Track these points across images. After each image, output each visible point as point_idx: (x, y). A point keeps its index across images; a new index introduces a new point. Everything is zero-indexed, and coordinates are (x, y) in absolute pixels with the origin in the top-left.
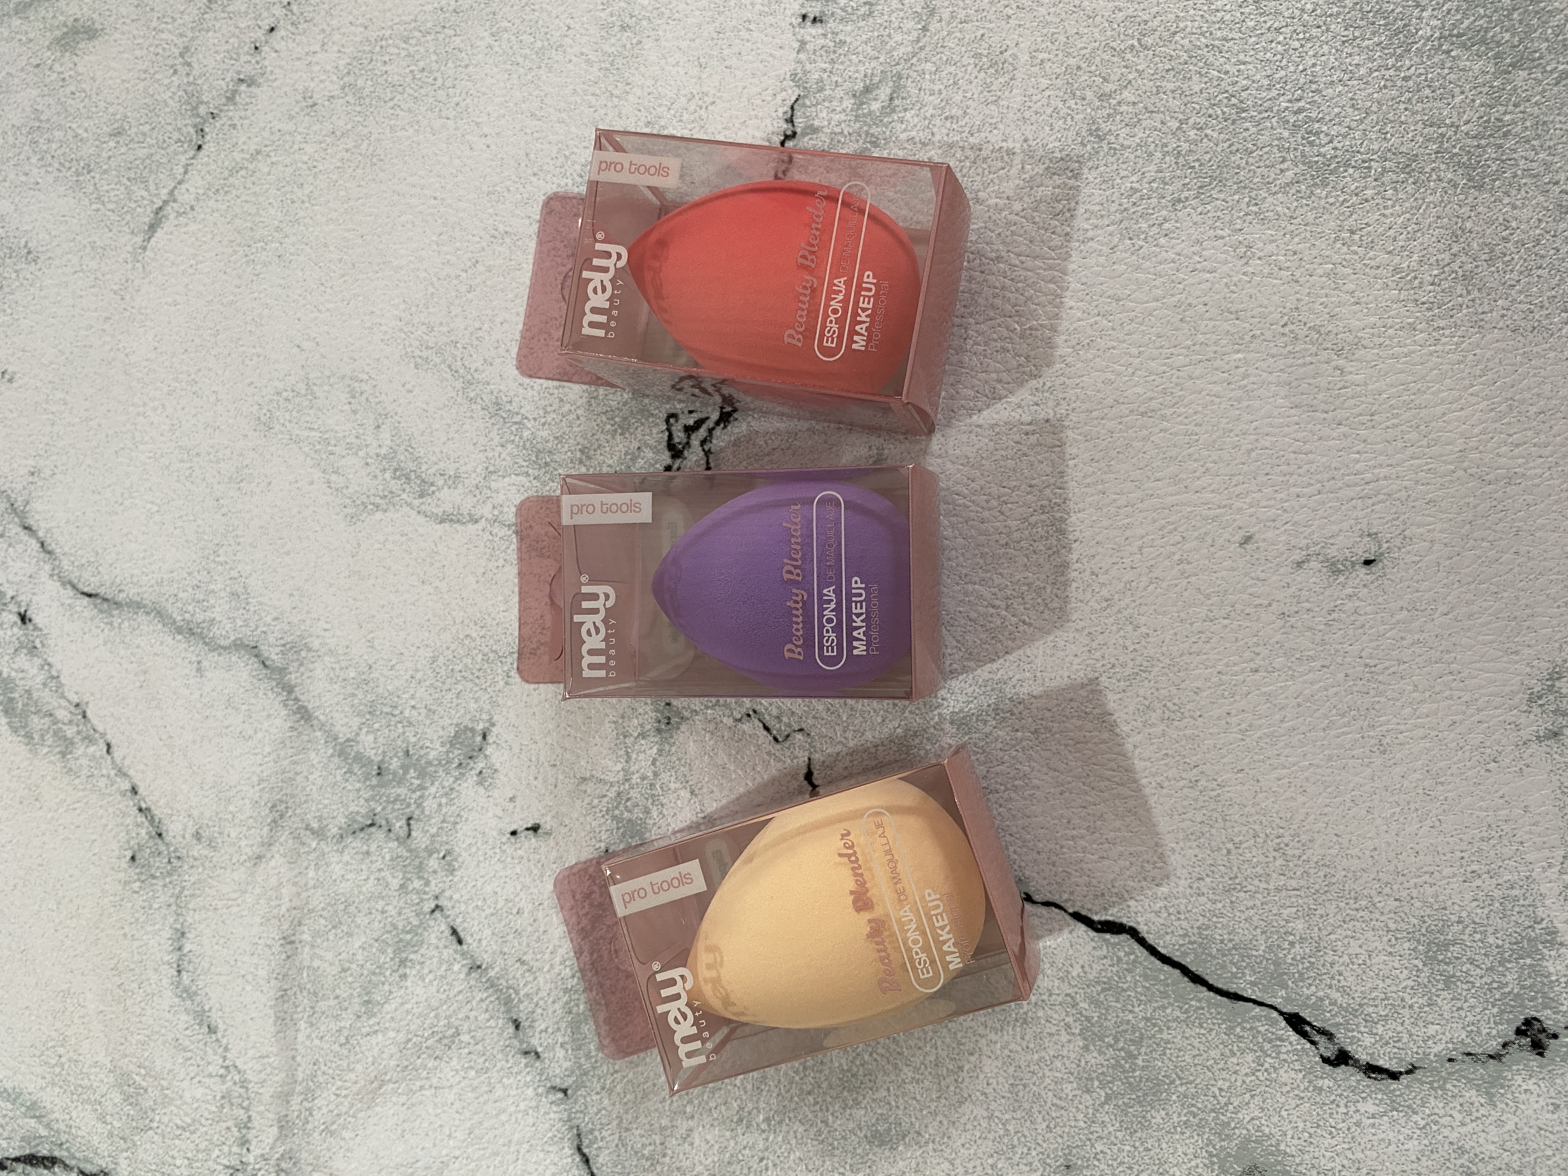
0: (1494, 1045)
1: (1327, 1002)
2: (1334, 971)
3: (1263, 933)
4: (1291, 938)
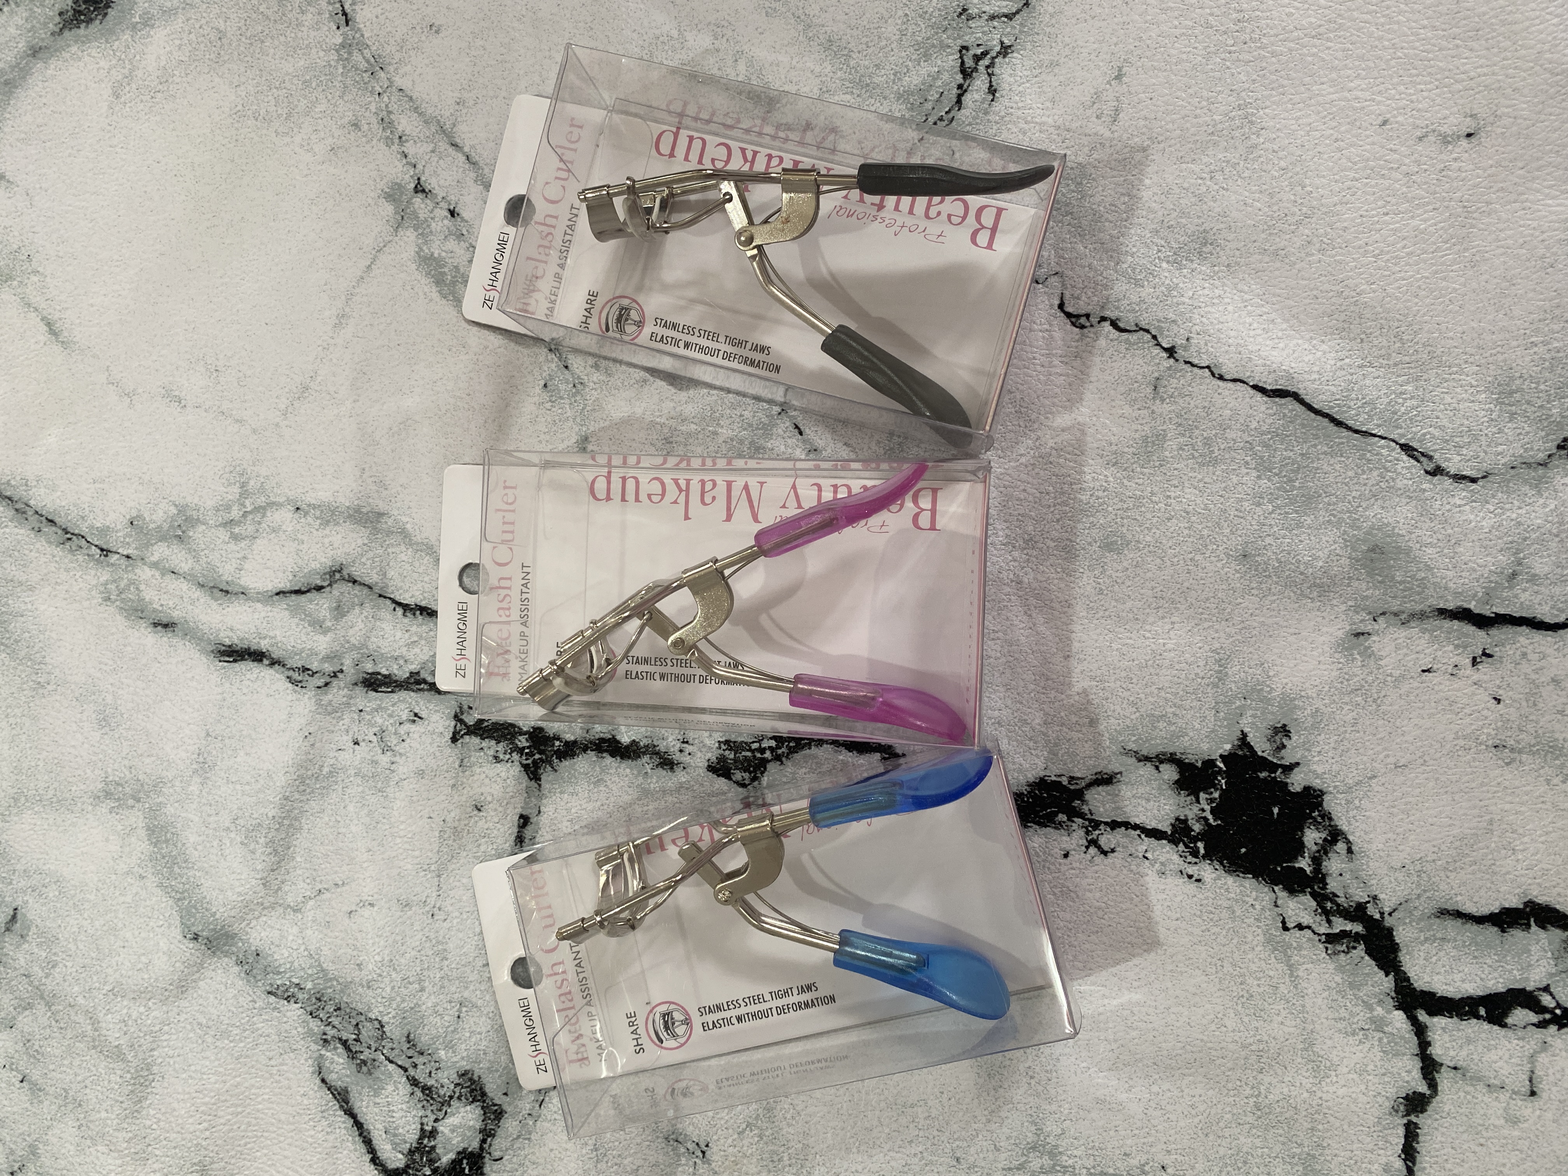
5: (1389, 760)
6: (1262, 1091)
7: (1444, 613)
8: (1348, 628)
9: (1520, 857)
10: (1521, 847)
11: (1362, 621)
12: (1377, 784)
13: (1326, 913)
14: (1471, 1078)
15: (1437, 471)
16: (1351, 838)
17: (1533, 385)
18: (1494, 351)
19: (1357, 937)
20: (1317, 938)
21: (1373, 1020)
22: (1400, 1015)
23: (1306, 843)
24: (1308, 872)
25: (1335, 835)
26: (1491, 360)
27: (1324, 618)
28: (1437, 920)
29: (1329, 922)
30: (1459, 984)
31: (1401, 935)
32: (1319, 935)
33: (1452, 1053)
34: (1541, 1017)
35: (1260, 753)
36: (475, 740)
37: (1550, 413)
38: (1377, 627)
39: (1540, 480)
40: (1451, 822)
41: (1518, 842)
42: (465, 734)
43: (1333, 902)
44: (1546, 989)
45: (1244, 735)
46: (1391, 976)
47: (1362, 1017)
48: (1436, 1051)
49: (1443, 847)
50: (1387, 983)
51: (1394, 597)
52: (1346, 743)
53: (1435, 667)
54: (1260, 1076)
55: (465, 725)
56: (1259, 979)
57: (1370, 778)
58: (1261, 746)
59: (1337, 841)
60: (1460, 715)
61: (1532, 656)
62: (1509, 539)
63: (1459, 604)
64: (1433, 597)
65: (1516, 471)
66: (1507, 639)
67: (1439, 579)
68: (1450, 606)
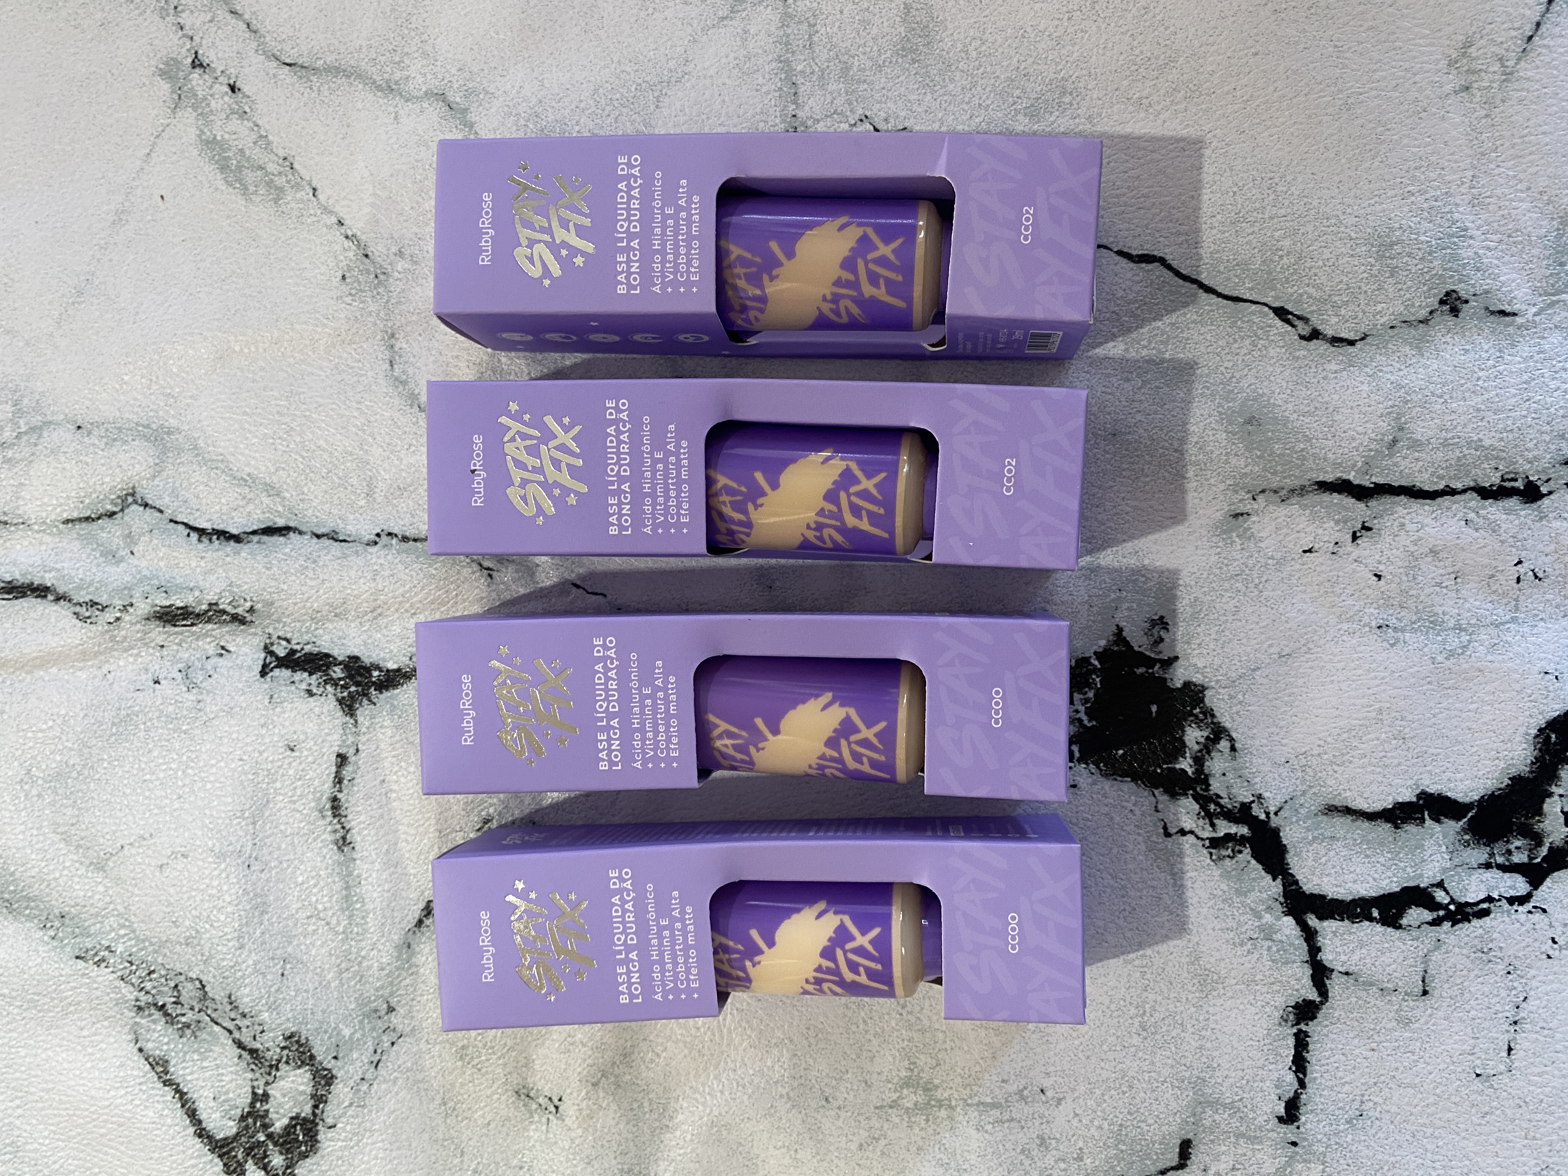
0: (1423, 313)
1: (1305, 296)
3: (1259, 251)
4: (1280, 253)
5: (1272, 650)
6: (1148, 1010)
7: (1324, 486)
8: (1227, 509)
9: (1410, 744)
10: (1412, 735)
11: (1241, 501)
12: (1261, 676)
13: (1210, 817)
14: (1364, 983)
15: (1315, 335)
16: (1234, 735)
17: (1414, 236)
18: (1372, 202)
19: (1241, 841)
20: (1200, 843)
21: (1261, 929)
22: (1289, 921)
23: (1188, 743)
24: (1190, 773)
25: (1218, 733)
26: (1369, 210)
27: (1201, 500)
28: (1325, 817)
29: (1213, 825)
30: (1350, 885)
31: (1288, 836)
32: (1202, 839)
33: (1343, 958)
34: (1435, 915)
35: (1136, 648)
36: (286, 673)
37: (1431, 265)
38: (1256, 506)
39: (1422, 339)
40: (1337, 713)
41: (1407, 730)
42: (276, 667)
43: (1218, 804)
44: (1440, 885)
45: (1120, 630)
46: (1279, 880)
47: (1250, 925)
48: (1327, 957)
49: (1329, 739)
50: (1276, 887)
51: (1275, 473)
52: (1227, 633)
53: (1317, 546)
54: (1146, 994)
55: (278, 658)
56: (1140, 890)
57: (1254, 670)
58: (1138, 640)
59: (1220, 739)
60: (1343, 598)
61: (1410, 527)
62: (1390, 403)
63: (1338, 475)
64: (1312, 469)
65: (1396, 331)
66: (1386, 510)
67: (1318, 450)
68: (1330, 478)
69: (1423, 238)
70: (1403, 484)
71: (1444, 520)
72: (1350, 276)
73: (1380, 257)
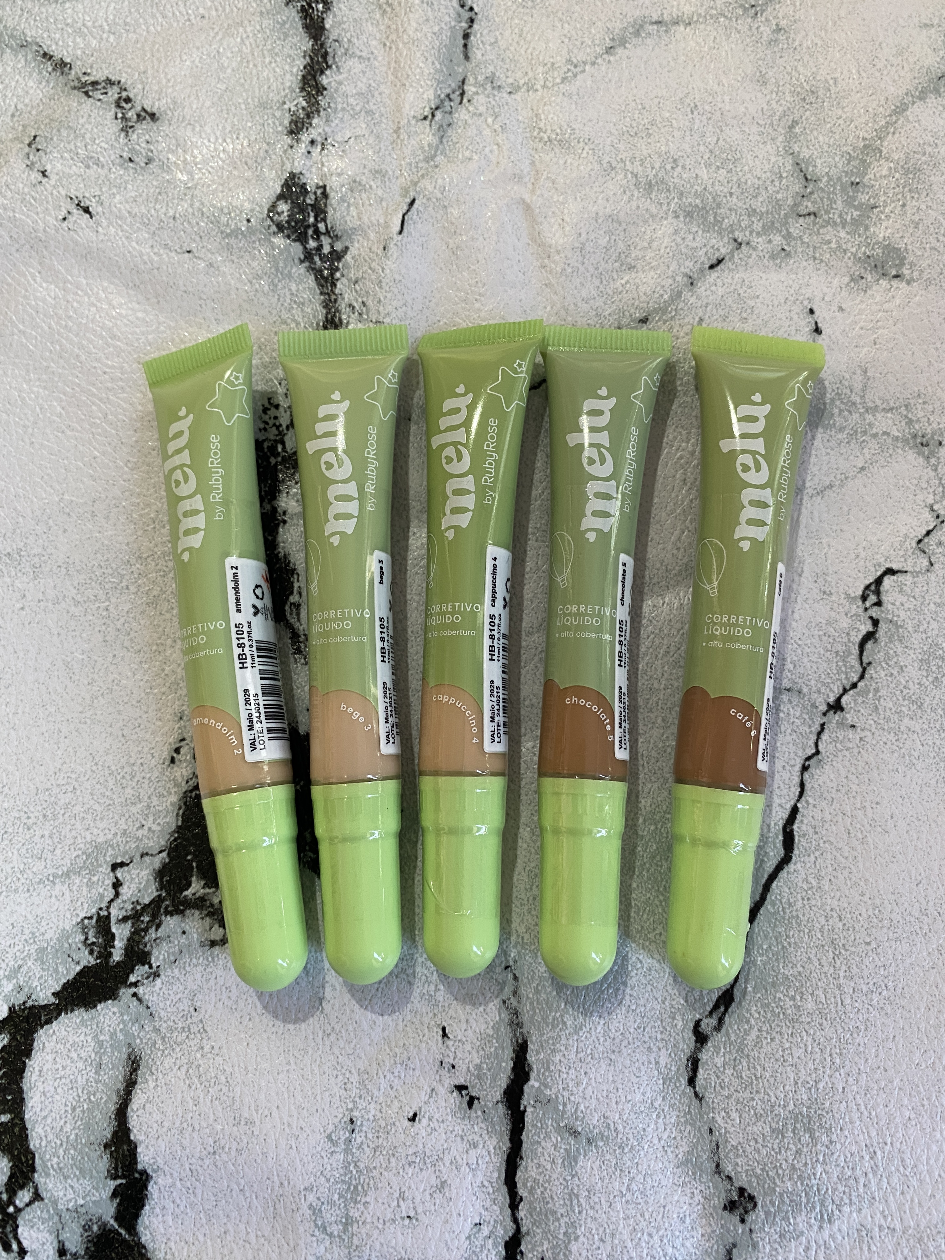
0: (729, 1169)
1: (746, 1027)
2: (774, 1034)
3: (799, 973)
4: (798, 998)
7: (521, 1051)
13: (134, 917)
15: (701, 1038)
17: (821, 1158)
18: (863, 1107)
19: (105, 955)
20: (104, 905)
24: (186, 893)
26: (852, 1104)
28: (125, 1056)
29: (125, 919)
31: (107, 1010)
32: (108, 907)
37: (786, 1179)
38: (499, 969)
39: (697, 1167)
43: (150, 924)
44: (37, 1197)
46: (53, 1000)
49: (219, 1060)
51: (537, 991)
53: (450, 1043)
56: (51, 837)
60: (389, 1076)
61: (473, 1153)
62: (620, 1128)
63: (534, 1067)
64: (542, 1035)
65: (706, 1135)
66: (493, 1126)
67: (564, 1042)
68: (531, 1057)
69: (819, 1169)
70: (524, 1146)
71: (482, 1196)
72: (772, 1080)
73: (796, 1117)
